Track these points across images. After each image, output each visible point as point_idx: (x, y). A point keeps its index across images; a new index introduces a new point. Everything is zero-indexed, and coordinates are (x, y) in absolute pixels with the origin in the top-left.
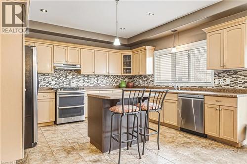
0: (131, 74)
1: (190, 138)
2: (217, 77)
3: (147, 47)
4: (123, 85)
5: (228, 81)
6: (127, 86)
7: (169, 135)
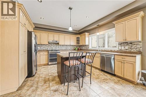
0: (80, 45)
1: (106, 76)
2: (120, 45)
3: (86, 33)
4: (77, 49)
5: (127, 47)
6: (78, 50)
7: (96, 74)
